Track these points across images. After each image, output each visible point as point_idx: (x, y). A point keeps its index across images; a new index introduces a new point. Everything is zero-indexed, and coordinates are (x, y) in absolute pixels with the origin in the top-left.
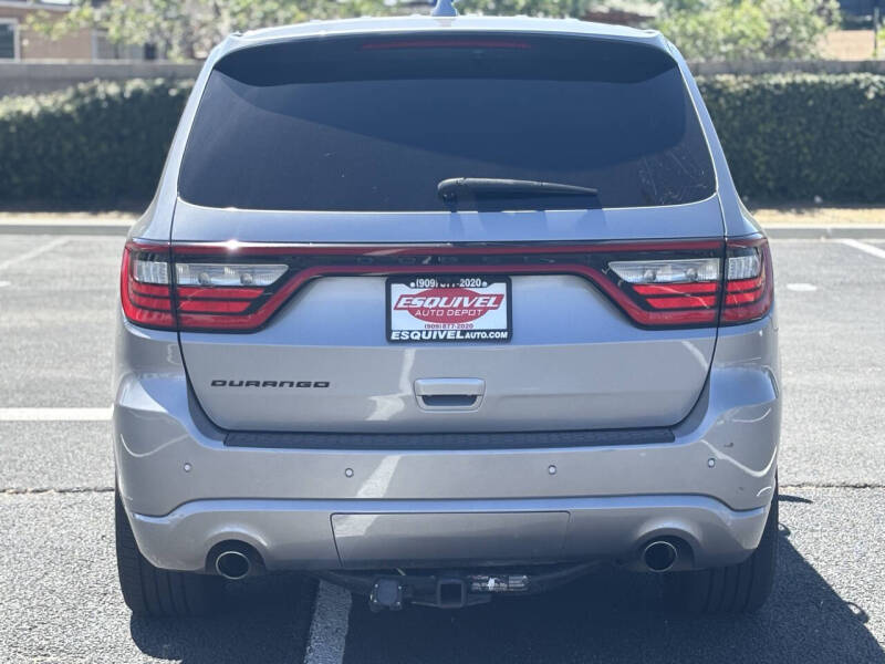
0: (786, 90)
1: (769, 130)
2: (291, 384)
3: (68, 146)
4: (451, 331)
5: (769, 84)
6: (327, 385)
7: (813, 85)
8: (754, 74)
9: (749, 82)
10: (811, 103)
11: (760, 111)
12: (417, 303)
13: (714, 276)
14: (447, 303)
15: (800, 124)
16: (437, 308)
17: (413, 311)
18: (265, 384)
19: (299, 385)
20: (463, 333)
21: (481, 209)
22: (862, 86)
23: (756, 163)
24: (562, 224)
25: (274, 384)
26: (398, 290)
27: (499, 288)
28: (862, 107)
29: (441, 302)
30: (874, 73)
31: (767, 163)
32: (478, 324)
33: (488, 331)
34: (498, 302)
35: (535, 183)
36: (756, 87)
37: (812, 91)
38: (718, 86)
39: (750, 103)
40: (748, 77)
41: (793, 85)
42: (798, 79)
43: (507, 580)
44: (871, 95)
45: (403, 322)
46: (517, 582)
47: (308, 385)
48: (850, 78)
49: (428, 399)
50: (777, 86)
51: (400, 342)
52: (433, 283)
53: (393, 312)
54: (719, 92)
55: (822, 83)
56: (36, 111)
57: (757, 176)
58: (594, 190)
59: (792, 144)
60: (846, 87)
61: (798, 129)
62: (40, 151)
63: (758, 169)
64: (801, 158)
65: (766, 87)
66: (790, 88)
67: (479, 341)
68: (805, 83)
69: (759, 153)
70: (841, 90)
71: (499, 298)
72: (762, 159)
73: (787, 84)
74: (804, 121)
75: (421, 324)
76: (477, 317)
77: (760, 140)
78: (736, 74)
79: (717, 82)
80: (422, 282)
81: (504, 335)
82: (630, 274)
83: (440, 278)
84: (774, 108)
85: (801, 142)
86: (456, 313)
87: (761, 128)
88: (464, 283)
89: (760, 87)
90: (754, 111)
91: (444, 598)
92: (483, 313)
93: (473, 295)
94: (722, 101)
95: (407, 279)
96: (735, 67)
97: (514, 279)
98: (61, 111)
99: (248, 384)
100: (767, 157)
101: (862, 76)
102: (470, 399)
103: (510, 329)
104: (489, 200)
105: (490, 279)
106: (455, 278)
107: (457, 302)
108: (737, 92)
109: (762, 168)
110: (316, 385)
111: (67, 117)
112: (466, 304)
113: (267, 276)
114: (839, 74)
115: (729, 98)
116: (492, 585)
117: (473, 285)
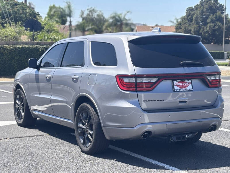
0: (21, 49)
1: (17, 58)
2: (157, 100)
4: (184, 89)
5: (17, 47)
6: (164, 100)
7: (27, 48)
8: (13, 45)
9: (12, 47)
10: (27, 52)
11: (15, 54)
12: (178, 84)
13: (218, 78)
14: (182, 84)
15: (25, 57)
16: (181, 85)
17: (177, 86)
18: (153, 101)
19: (159, 101)
20: (186, 90)
21: (188, 67)
22: (38, 48)
23: (15, 66)
25: (154, 101)
26: (175, 82)
27: (190, 81)
28: (38, 53)
29: (181, 84)
30: (40, 45)
31: (17, 66)
32: (188, 88)
33: (190, 89)
34: (190, 84)
35: (195, 62)
36: (14, 48)
37: (27, 49)
38: (5, 47)
39: (12, 52)
40: (12, 46)
41: (23, 47)
42: (24, 46)
43: (189, 136)
44: (40, 50)
45: (176, 88)
46: (190, 135)
47: (160, 100)
48: (35, 46)
49: (180, 102)
50: (19, 48)
51: (176, 92)
52: (180, 81)
53: (175, 86)
54: (5, 49)
55: (29, 47)
57: (15, 69)
58: (202, 63)
59: (23, 62)
60: (35, 48)
61: (24, 58)
63: (15, 68)
64: (25, 65)
65: (16, 48)
66: (22, 48)
67: (188, 91)
68: (25, 47)
69: (15, 64)
70: (33, 49)
71: (190, 83)
72: (16, 65)
73: (21, 47)
74: (25, 56)
75: (179, 88)
76: (187, 87)
77: (15, 61)
78: (8, 45)
79: (4, 46)
80: (178, 80)
81: (192, 90)
83: (181, 80)
84: (19, 53)
85: (25, 61)
86: (184, 86)
87: (15, 58)
89: (15, 48)
90: (14, 54)
91: (183, 139)
92: (188, 86)
93: (186, 83)
94: (6, 51)
96: (8, 43)
97: (192, 79)
99: (150, 101)
100: (17, 65)
101: (38, 46)
102: (186, 102)
103: (192, 88)
105: (189, 80)
107: (184, 84)
108: (9, 49)
109: (16, 68)
110: (162, 100)
112: (185, 84)
113: (154, 80)
114: (33, 45)
115: (8, 50)
116: (186, 136)
117: (186, 81)
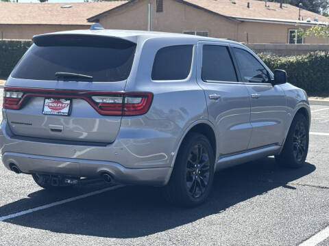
2: (25, 124)
3: (306, 73)
4: (56, 112)
6: (31, 124)
12: (50, 104)
13: (121, 102)
17: (49, 107)
18: (20, 123)
20: (58, 113)
24: (81, 86)
25: (22, 123)
26: (47, 101)
27: (68, 102)
29: (55, 105)
32: (62, 111)
33: (64, 113)
34: (67, 105)
43: (72, 181)
45: (46, 109)
49: (52, 130)
51: (45, 114)
53: (45, 106)
56: (295, 60)
58: (91, 77)
62: (296, 75)
67: (61, 115)
75: (50, 110)
76: (62, 109)
80: (52, 99)
82: (98, 100)
86: (58, 108)
88: (61, 100)
92: (64, 108)
93: (62, 103)
95: (49, 98)
97: (72, 99)
98: (304, 62)
99: (17, 123)
102: (60, 131)
103: (68, 113)
104: (66, 78)
105: (67, 99)
106: (59, 99)
107: (59, 105)
110: (29, 124)
111: (305, 63)
112: (61, 106)
116: (69, 181)
117: (63, 101)
